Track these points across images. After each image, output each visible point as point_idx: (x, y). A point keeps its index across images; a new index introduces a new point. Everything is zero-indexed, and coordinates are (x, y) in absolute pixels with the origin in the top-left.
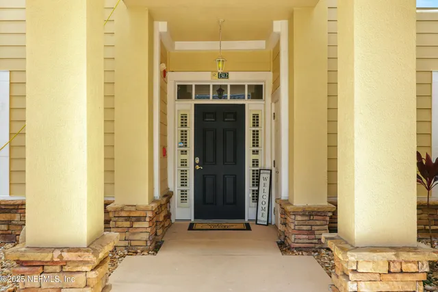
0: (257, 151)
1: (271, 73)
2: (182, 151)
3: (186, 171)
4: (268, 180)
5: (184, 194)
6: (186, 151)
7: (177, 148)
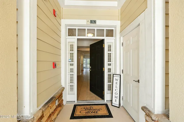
0: (110, 64)
1: (120, 21)
2: (71, 64)
3: (73, 74)
4: (119, 80)
5: (72, 87)
6: (73, 64)
7: (67, 63)
